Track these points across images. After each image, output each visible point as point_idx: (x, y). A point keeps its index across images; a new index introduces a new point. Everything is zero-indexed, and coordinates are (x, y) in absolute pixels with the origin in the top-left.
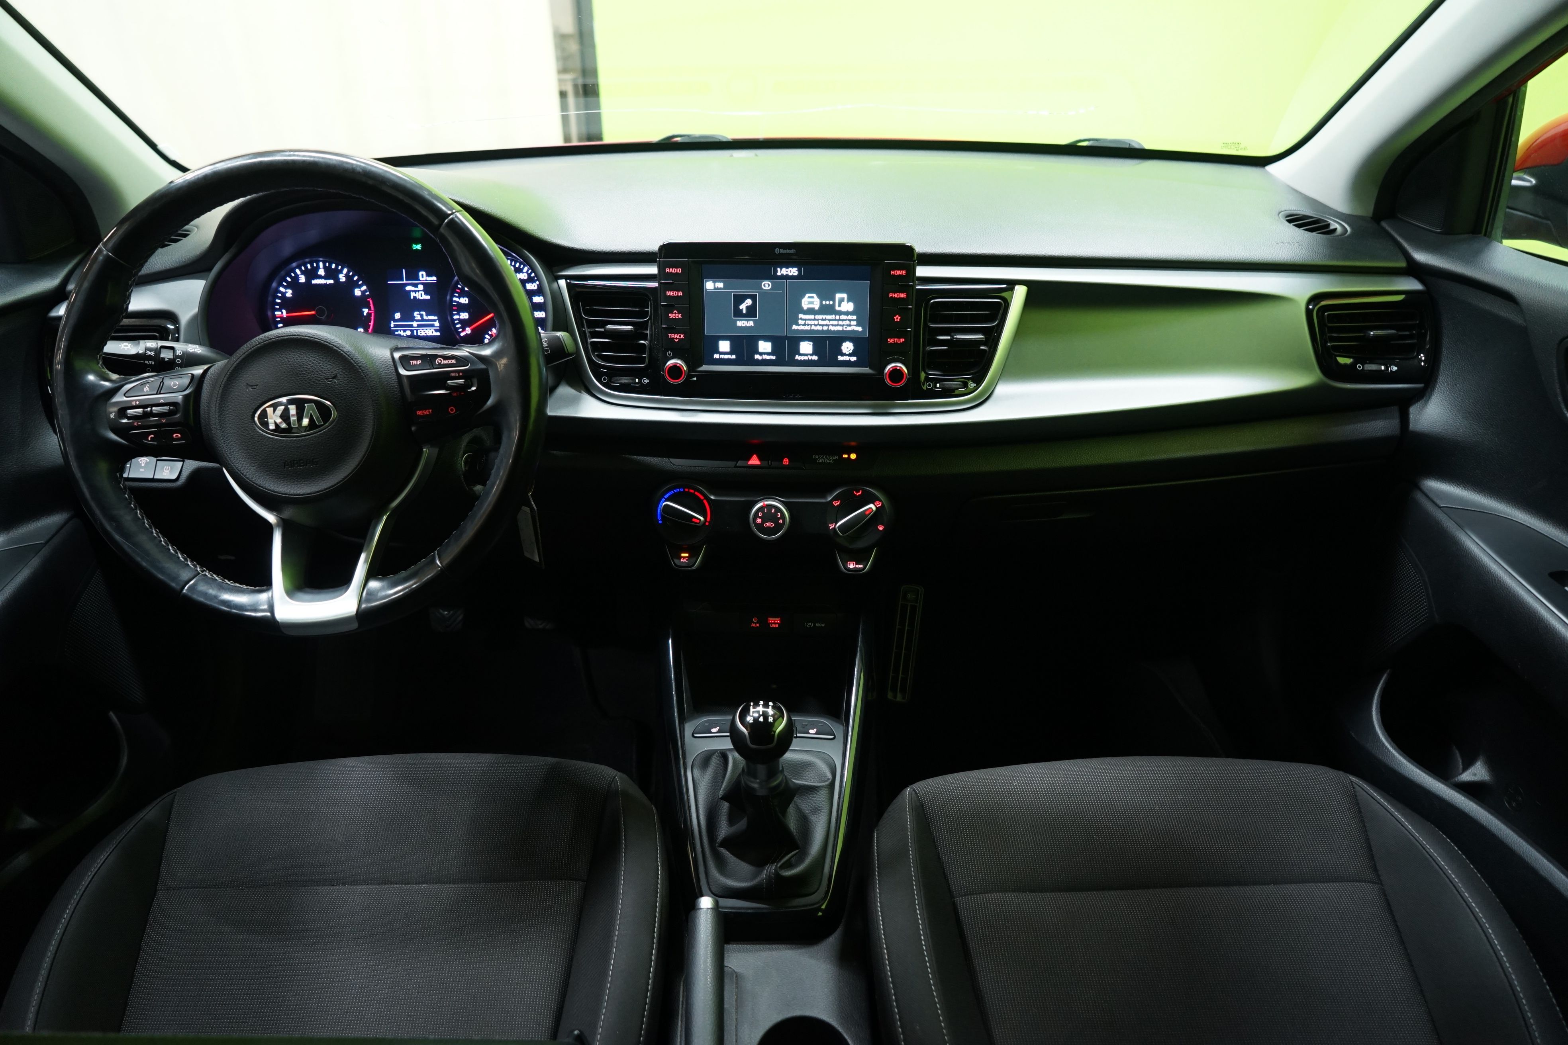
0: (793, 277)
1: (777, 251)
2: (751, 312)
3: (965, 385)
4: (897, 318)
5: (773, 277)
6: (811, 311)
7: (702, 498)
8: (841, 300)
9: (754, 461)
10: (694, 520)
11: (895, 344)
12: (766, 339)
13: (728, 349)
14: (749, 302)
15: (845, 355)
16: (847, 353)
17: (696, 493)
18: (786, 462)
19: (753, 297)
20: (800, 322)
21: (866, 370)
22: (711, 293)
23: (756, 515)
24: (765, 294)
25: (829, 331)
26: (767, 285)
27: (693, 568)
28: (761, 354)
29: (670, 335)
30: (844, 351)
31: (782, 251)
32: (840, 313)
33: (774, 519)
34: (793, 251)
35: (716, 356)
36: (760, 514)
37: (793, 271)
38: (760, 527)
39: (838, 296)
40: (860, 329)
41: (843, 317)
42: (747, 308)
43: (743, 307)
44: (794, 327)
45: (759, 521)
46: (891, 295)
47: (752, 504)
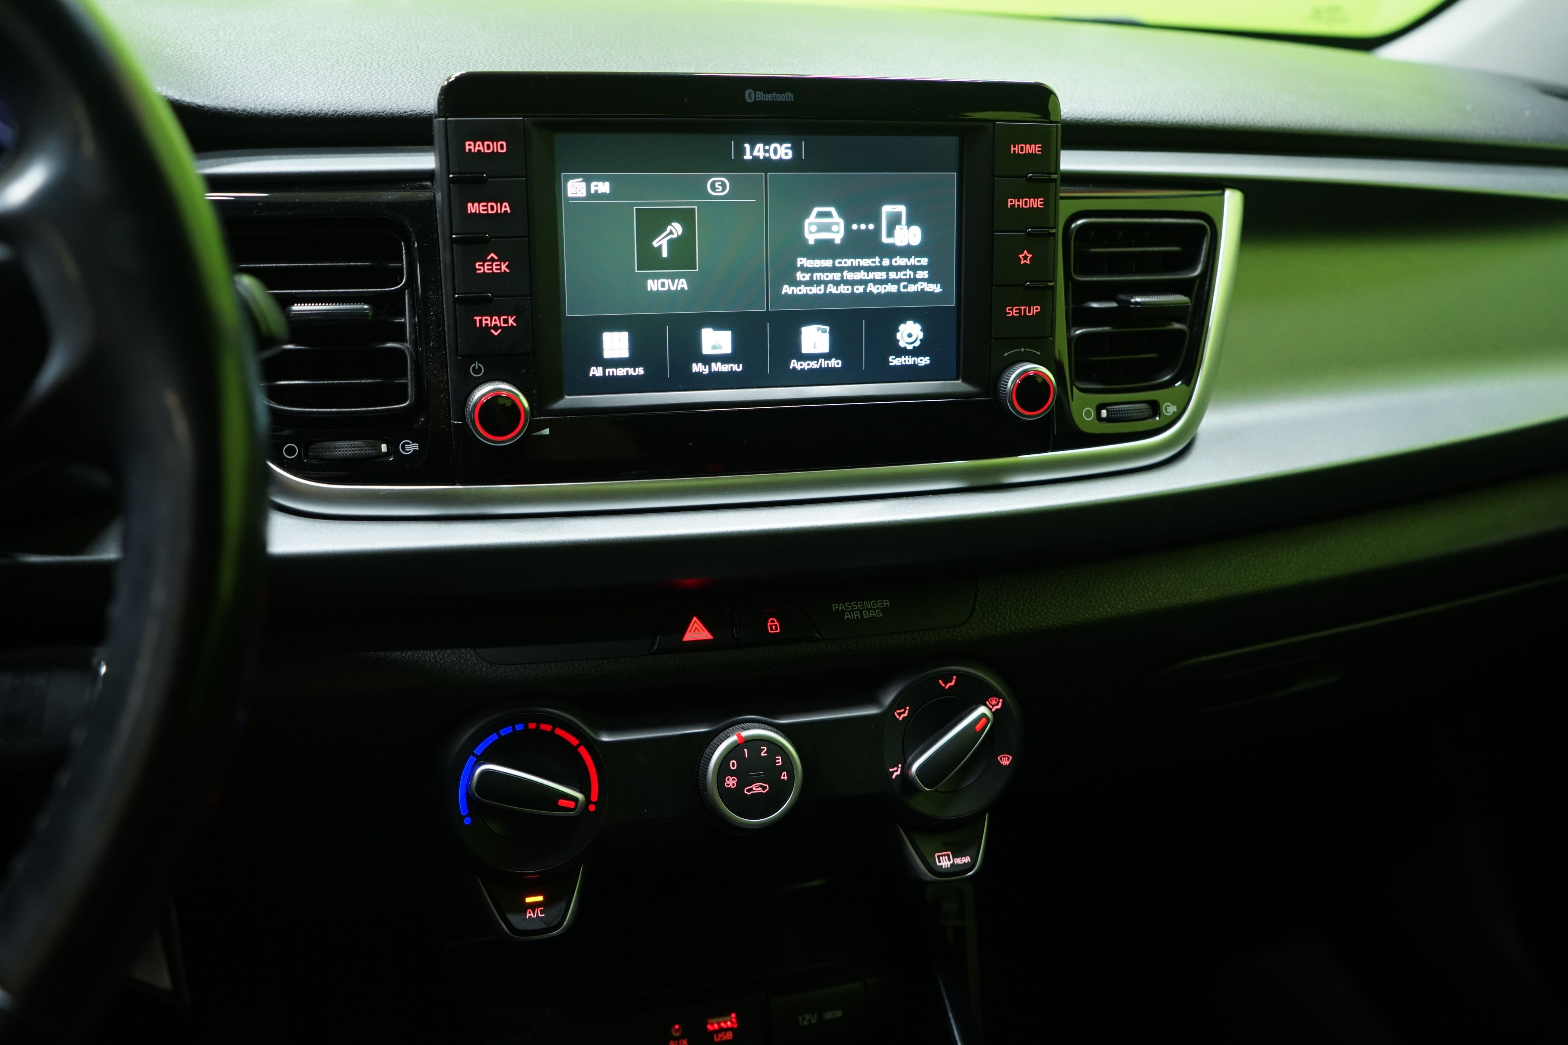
0: (781, 165)
1: (750, 96)
2: (682, 255)
3: (1155, 408)
4: (1025, 257)
5: (734, 165)
6: (824, 249)
7: (574, 741)
8: (895, 220)
9: (697, 632)
10: (562, 803)
11: (1022, 319)
12: (718, 322)
13: (625, 353)
14: (676, 229)
15: (903, 352)
16: (910, 347)
17: (559, 732)
18: (773, 626)
19: (685, 217)
20: (799, 276)
21: (958, 386)
22: (578, 205)
23: (723, 768)
24: (717, 207)
25: (867, 296)
26: (719, 185)
27: (559, 930)
28: (708, 360)
29: (478, 318)
30: (902, 344)
31: (761, 96)
32: (892, 251)
33: (770, 773)
34: (788, 97)
35: (596, 372)
36: (733, 765)
37: (783, 151)
38: (734, 798)
39: (887, 209)
40: (936, 288)
41: (900, 261)
42: (674, 244)
43: (661, 243)
44: (787, 290)
45: (731, 782)
46: (1011, 202)
47: (708, 741)
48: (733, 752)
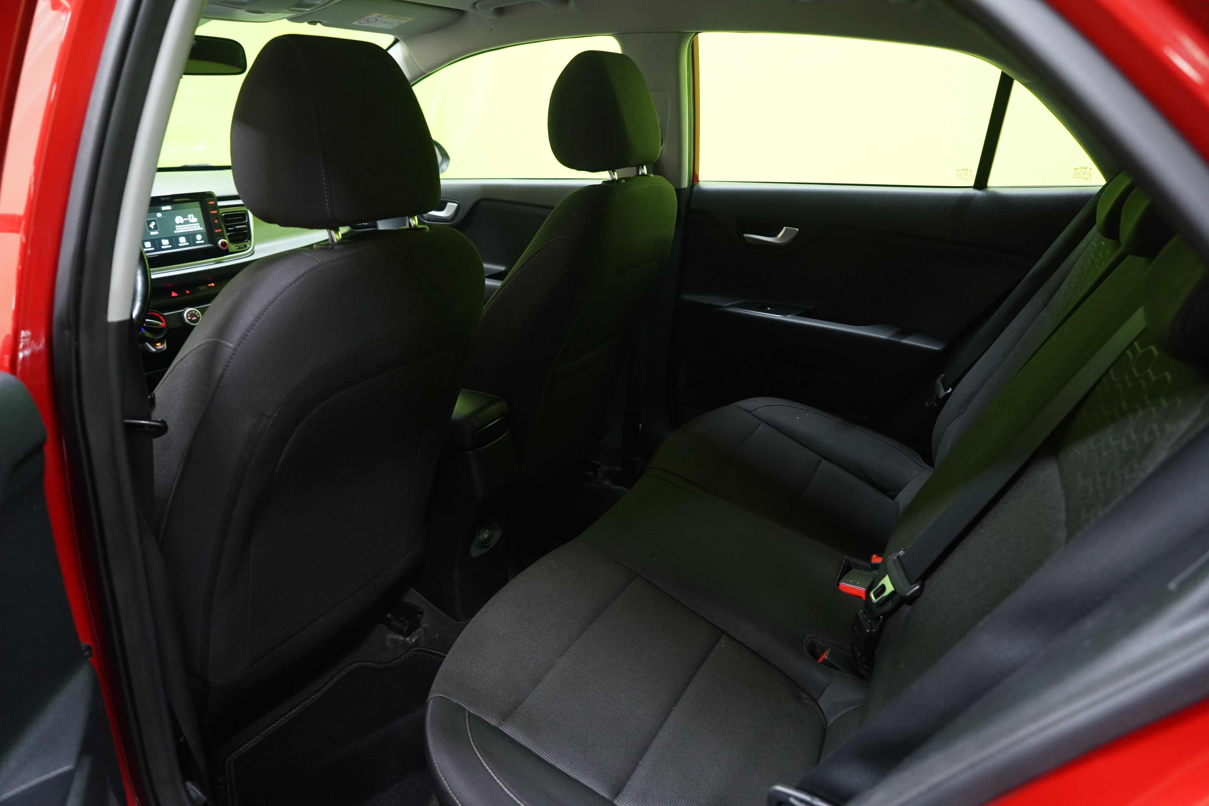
0: (169, 210)
1: (162, 199)
2: (156, 228)
3: (246, 246)
4: (216, 221)
5: (161, 211)
6: (180, 224)
7: (158, 315)
8: (191, 217)
9: (174, 294)
10: (160, 325)
11: (218, 232)
12: (165, 238)
13: (150, 246)
14: (153, 223)
15: (198, 241)
16: (200, 240)
17: (155, 314)
18: (188, 292)
19: (155, 221)
20: (177, 229)
21: (210, 245)
23: (187, 316)
24: (159, 219)
25: (190, 231)
26: (159, 215)
27: (165, 349)
28: (164, 246)
30: (198, 239)
31: (164, 199)
32: (192, 223)
33: (196, 316)
34: (168, 198)
35: (145, 250)
36: (189, 315)
37: (169, 208)
39: (189, 216)
40: (202, 229)
41: (194, 224)
42: (154, 226)
43: (152, 225)
44: (175, 232)
45: (189, 318)
46: (211, 212)
47: (183, 312)
48: (188, 313)
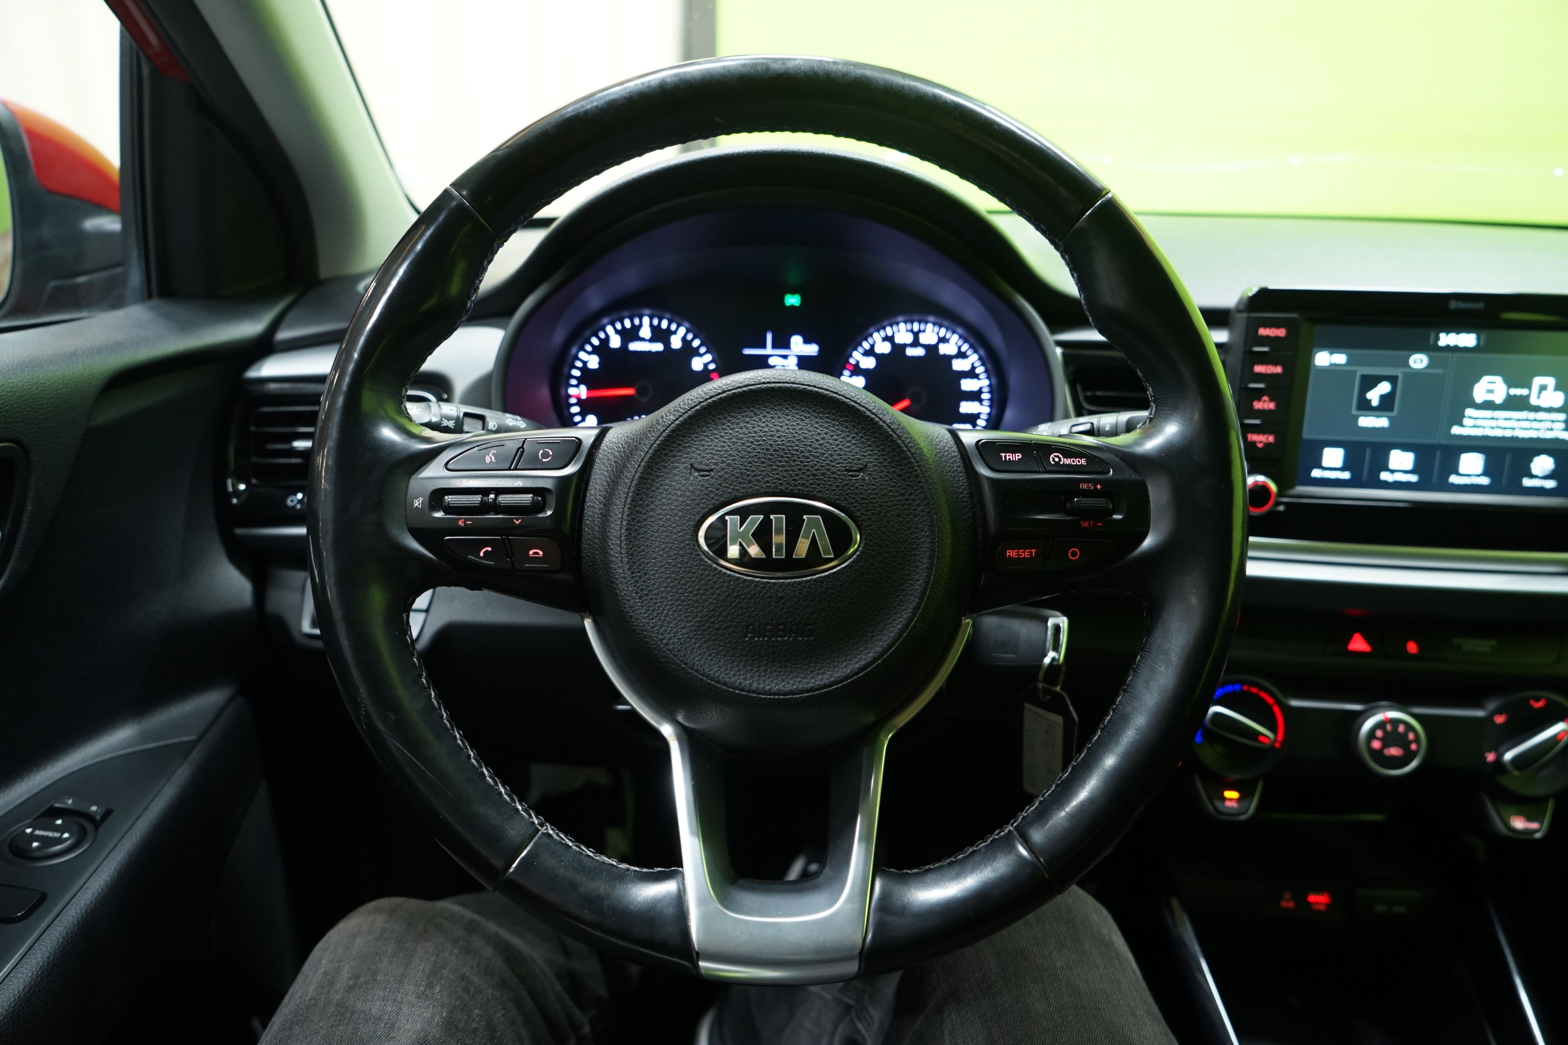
0: (1466, 350)
1: (1453, 304)
2: (1387, 403)
5: (1431, 348)
6: (1488, 405)
7: (1270, 701)
8: (1543, 388)
9: (1358, 644)
10: (1261, 738)
12: (1405, 447)
13: (1339, 463)
14: (1384, 387)
15: (1535, 476)
16: (1541, 474)
17: (1263, 694)
18: (1412, 647)
19: (1393, 380)
20: (1466, 421)
22: (1323, 371)
23: (1371, 734)
24: (1415, 375)
25: (1515, 438)
26: (1419, 361)
27: (1243, 817)
28: (1393, 472)
29: (1252, 436)
30: (1535, 471)
31: (1461, 305)
32: (1538, 409)
33: (1404, 743)
35: (1316, 473)
36: (1379, 733)
37: (1468, 340)
38: (1377, 756)
39: (1539, 381)
41: (1542, 416)
42: (1383, 397)
43: (1374, 396)
44: (1456, 430)
45: (1376, 744)
47: (1360, 716)
48: (1381, 725)
